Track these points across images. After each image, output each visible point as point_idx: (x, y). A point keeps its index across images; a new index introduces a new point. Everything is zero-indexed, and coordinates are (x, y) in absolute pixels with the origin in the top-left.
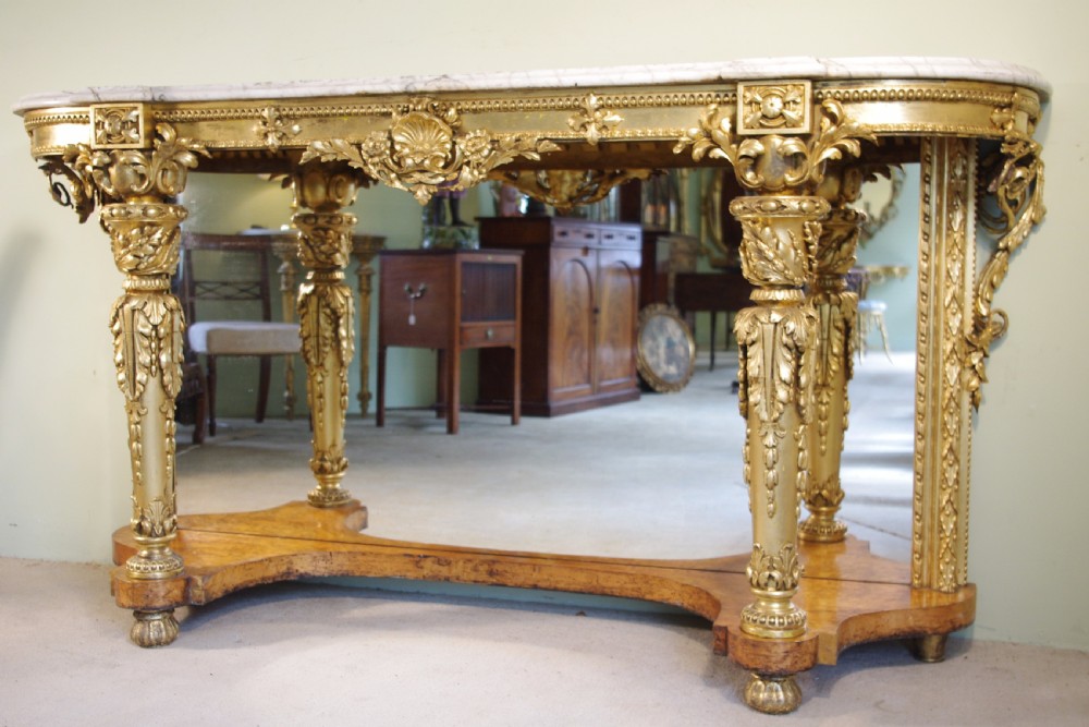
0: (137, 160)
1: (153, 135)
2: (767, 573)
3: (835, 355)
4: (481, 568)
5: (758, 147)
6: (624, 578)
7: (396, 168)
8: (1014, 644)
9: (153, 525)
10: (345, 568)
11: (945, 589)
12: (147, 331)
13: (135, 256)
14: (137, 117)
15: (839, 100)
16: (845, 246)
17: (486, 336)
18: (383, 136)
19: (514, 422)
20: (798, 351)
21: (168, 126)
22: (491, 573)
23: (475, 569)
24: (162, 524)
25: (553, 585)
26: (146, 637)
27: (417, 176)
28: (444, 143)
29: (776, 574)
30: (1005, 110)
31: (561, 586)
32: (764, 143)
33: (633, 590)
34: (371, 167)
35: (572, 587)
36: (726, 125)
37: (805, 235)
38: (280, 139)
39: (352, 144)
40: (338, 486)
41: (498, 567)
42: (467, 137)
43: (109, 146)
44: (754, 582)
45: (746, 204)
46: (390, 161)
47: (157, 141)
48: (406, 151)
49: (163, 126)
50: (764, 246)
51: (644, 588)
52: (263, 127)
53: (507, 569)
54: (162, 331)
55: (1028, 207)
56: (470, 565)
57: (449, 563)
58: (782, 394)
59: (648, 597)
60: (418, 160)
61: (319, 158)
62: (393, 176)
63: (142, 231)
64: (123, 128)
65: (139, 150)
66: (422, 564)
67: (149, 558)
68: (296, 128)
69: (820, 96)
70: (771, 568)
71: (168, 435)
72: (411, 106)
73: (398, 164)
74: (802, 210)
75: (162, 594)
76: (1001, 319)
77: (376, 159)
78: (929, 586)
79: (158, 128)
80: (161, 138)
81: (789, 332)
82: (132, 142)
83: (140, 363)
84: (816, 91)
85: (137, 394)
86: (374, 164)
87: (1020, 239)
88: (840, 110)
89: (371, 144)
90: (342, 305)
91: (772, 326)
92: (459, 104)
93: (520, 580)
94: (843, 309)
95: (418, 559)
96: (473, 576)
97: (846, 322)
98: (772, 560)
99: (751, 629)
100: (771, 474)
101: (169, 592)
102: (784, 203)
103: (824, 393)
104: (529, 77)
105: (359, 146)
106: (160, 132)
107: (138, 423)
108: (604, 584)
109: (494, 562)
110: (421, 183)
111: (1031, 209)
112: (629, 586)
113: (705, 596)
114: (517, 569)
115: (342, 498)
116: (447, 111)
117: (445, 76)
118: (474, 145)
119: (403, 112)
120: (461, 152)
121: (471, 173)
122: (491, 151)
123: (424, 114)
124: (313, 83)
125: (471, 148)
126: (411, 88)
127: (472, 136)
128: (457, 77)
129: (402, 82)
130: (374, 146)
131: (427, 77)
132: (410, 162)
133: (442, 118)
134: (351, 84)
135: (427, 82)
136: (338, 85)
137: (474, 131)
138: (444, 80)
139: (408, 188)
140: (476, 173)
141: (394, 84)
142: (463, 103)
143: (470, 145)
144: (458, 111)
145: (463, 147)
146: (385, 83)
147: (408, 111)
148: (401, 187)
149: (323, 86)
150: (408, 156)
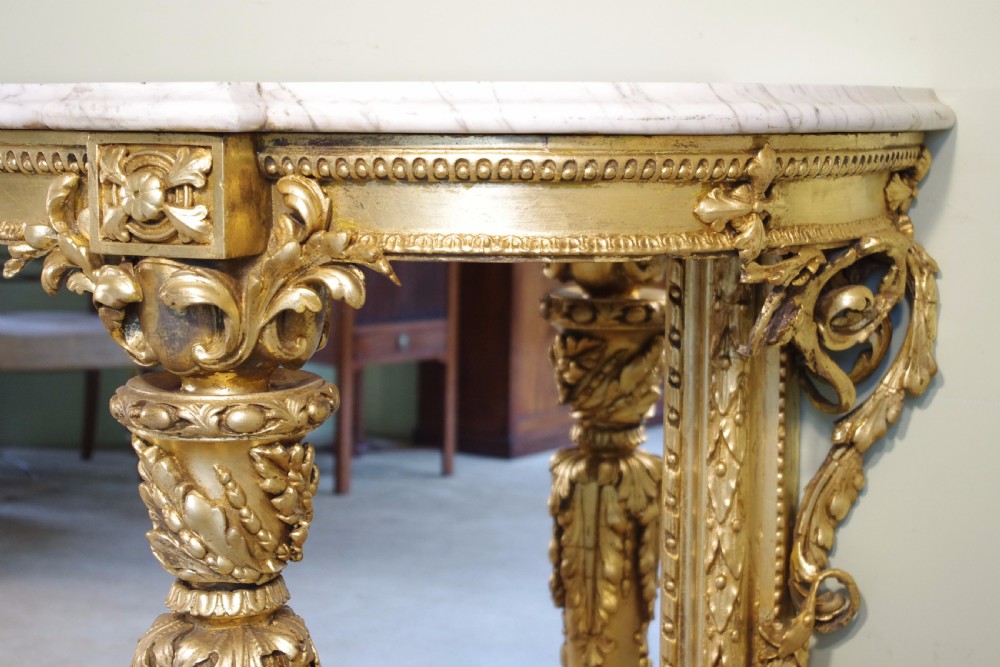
3: (608, 580)
5: (126, 284)
15: (311, 177)
16: (628, 374)
17: (397, 347)
19: (447, 471)
30: (738, 192)
37: (260, 476)
55: (896, 360)
69: (272, 168)
84: (262, 156)
87: (882, 424)
94: (624, 491)
97: (632, 517)
102: (185, 413)
103: (592, 646)
111: (901, 365)
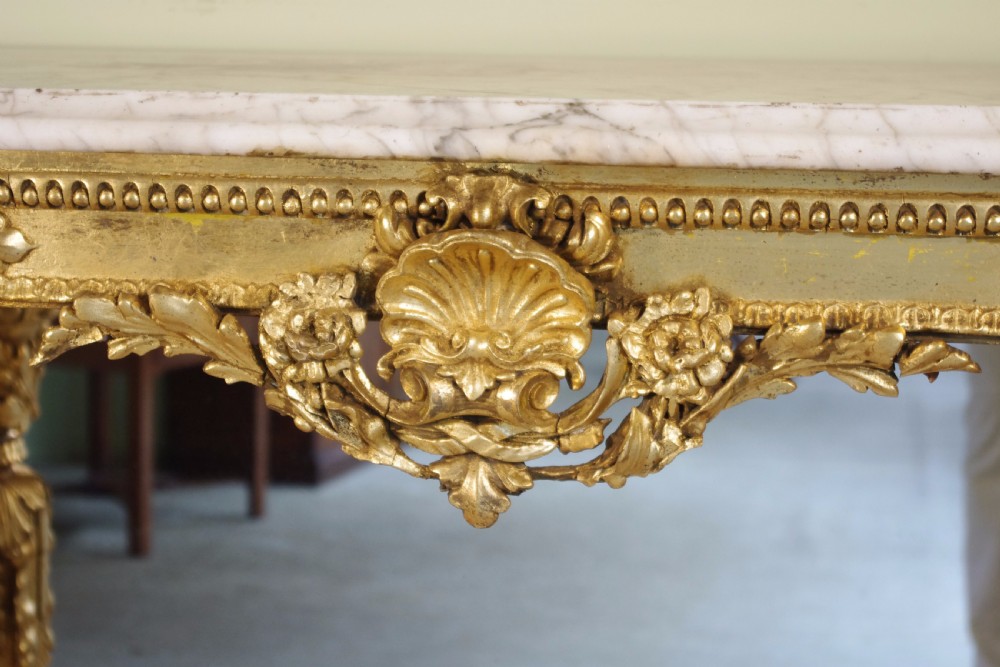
7: (381, 399)
18: (337, 295)
27: (462, 434)
28: (563, 329)
34: (292, 392)
39: (223, 311)
42: (651, 313)
46: (362, 376)
48: (427, 350)
60: (473, 388)
61: (102, 347)
62: (374, 426)
68: (16, 241)
72: (451, 205)
73: (391, 387)
77: (314, 370)
86: (301, 385)
89: (298, 321)
90: (26, 536)
92: (620, 202)
104: (897, 134)
105: (248, 317)
110: (470, 454)
116: (577, 223)
117: (576, 107)
118: (676, 347)
119: (413, 217)
120: (630, 367)
121: (658, 436)
122: (731, 368)
123: (504, 242)
124: (83, 101)
125: (663, 358)
126: (458, 149)
127: (665, 310)
128: (621, 111)
129: (421, 124)
130: (310, 328)
131: (509, 110)
132: (441, 389)
133: (562, 249)
134: (231, 117)
135: (515, 131)
136: (181, 117)
137: (671, 293)
138: (575, 120)
139: (426, 473)
140: (672, 433)
141: (388, 126)
142: (635, 200)
143: (660, 341)
144: (614, 224)
145: (635, 351)
146: (359, 115)
147: (437, 217)
148: (400, 462)
149: (128, 115)
150: (433, 369)
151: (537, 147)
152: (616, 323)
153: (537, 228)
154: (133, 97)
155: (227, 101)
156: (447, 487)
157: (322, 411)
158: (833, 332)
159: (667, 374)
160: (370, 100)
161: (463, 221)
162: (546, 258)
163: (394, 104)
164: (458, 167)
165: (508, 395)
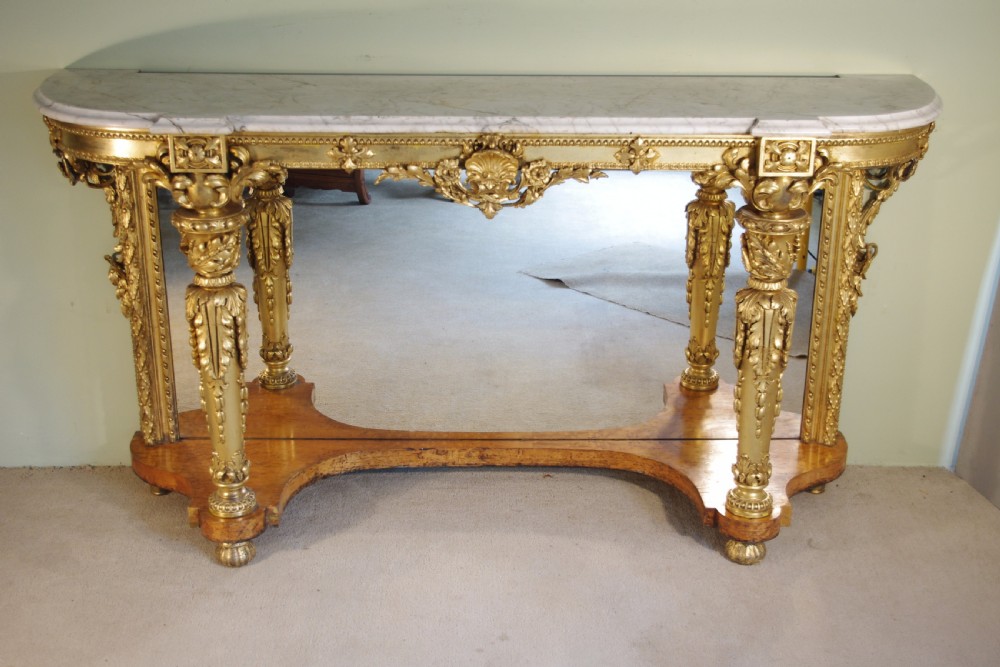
0: (218, 183)
1: (231, 157)
2: (754, 476)
3: (720, 253)
4: (474, 454)
5: (774, 186)
6: (593, 454)
7: (465, 189)
8: (861, 467)
9: (236, 474)
10: (357, 465)
11: (829, 443)
12: (228, 322)
13: (216, 261)
14: (219, 145)
15: (829, 145)
20: (786, 327)
21: (243, 150)
22: (482, 457)
23: (469, 456)
24: (242, 471)
25: (535, 462)
26: (236, 558)
27: (486, 197)
28: (511, 171)
29: (759, 476)
31: (542, 462)
32: (778, 183)
33: (600, 462)
34: (444, 189)
35: (550, 463)
36: (746, 164)
37: (796, 242)
38: (355, 162)
39: (424, 169)
40: (287, 369)
41: (489, 453)
42: (532, 167)
43: (190, 171)
44: (742, 480)
45: (759, 225)
46: (460, 184)
47: (235, 164)
48: (478, 177)
49: (238, 149)
50: (768, 254)
51: (610, 461)
52: (338, 153)
53: (496, 454)
54: (240, 319)
56: (464, 453)
57: (446, 453)
58: (775, 357)
59: (613, 467)
60: (490, 186)
62: (464, 196)
63: (222, 239)
64: (206, 156)
65: (221, 174)
66: (423, 455)
67: (231, 499)
68: (370, 153)
70: (757, 472)
71: (243, 400)
72: (484, 143)
74: (800, 229)
75: (251, 528)
76: (873, 250)
77: (449, 183)
78: (816, 440)
79: (234, 151)
80: (238, 160)
81: (783, 314)
82: (214, 168)
83: (223, 349)
85: (221, 374)
86: (446, 187)
88: (829, 153)
89: (445, 172)
91: (772, 311)
92: (525, 141)
93: (505, 461)
95: (419, 452)
96: (467, 461)
98: (757, 466)
99: (737, 511)
100: (762, 410)
101: (257, 524)
106: (236, 155)
107: (220, 396)
108: (577, 459)
109: (484, 449)
110: (488, 202)
112: (597, 459)
113: (667, 469)
114: (505, 453)
115: (293, 379)
116: (514, 146)
117: (514, 119)
118: (538, 175)
119: (473, 146)
120: (526, 179)
121: (533, 195)
122: (551, 179)
123: (498, 153)
124: (391, 119)
125: (535, 177)
126: (487, 130)
127: (535, 166)
128: (525, 120)
129: (477, 124)
130: (449, 174)
131: (498, 119)
132: (482, 187)
133: (510, 152)
134: (429, 123)
135: (500, 125)
136: (417, 124)
137: (536, 161)
138: (515, 123)
139: (476, 206)
140: (537, 195)
141: (470, 125)
142: (528, 140)
143: (534, 174)
144: (522, 145)
145: (528, 176)
146: (461, 123)
147: (480, 146)
148: (470, 205)
149: (403, 124)
150: (480, 182)
151: (505, 130)
152: (523, 170)
153: (504, 148)
154: (403, 118)
155: (427, 119)
156: (482, 210)
157: (451, 192)
158: (574, 170)
159: (536, 181)
160: (464, 118)
161: (488, 147)
162: (508, 156)
163: (470, 119)
164: (486, 134)
165: (498, 188)
